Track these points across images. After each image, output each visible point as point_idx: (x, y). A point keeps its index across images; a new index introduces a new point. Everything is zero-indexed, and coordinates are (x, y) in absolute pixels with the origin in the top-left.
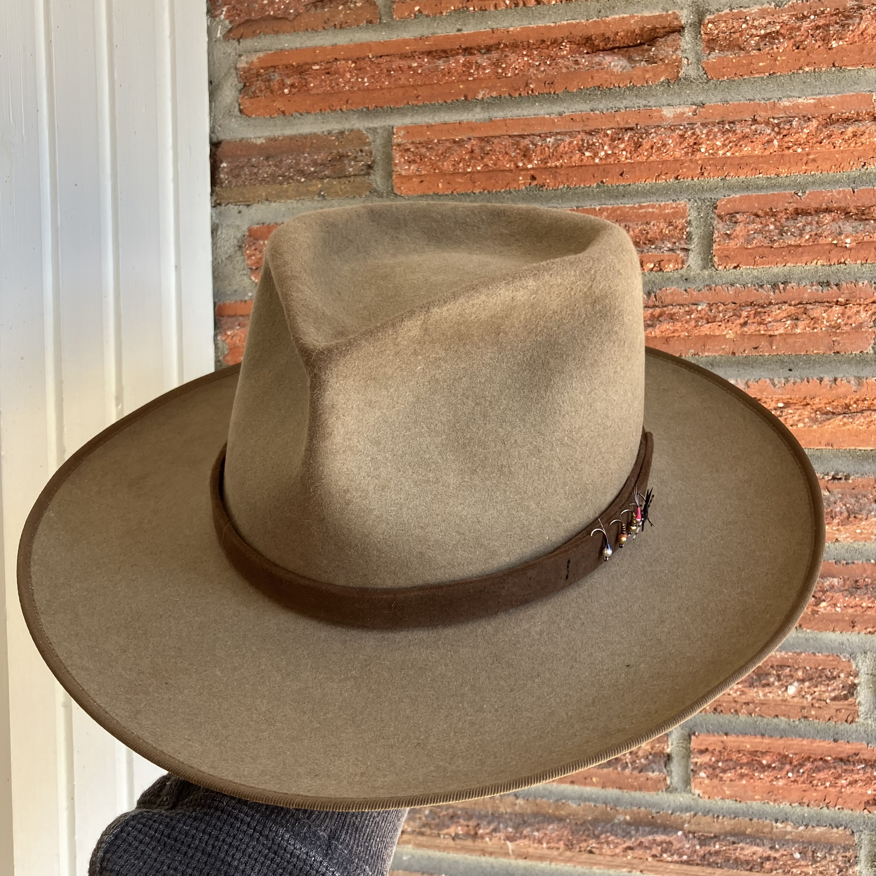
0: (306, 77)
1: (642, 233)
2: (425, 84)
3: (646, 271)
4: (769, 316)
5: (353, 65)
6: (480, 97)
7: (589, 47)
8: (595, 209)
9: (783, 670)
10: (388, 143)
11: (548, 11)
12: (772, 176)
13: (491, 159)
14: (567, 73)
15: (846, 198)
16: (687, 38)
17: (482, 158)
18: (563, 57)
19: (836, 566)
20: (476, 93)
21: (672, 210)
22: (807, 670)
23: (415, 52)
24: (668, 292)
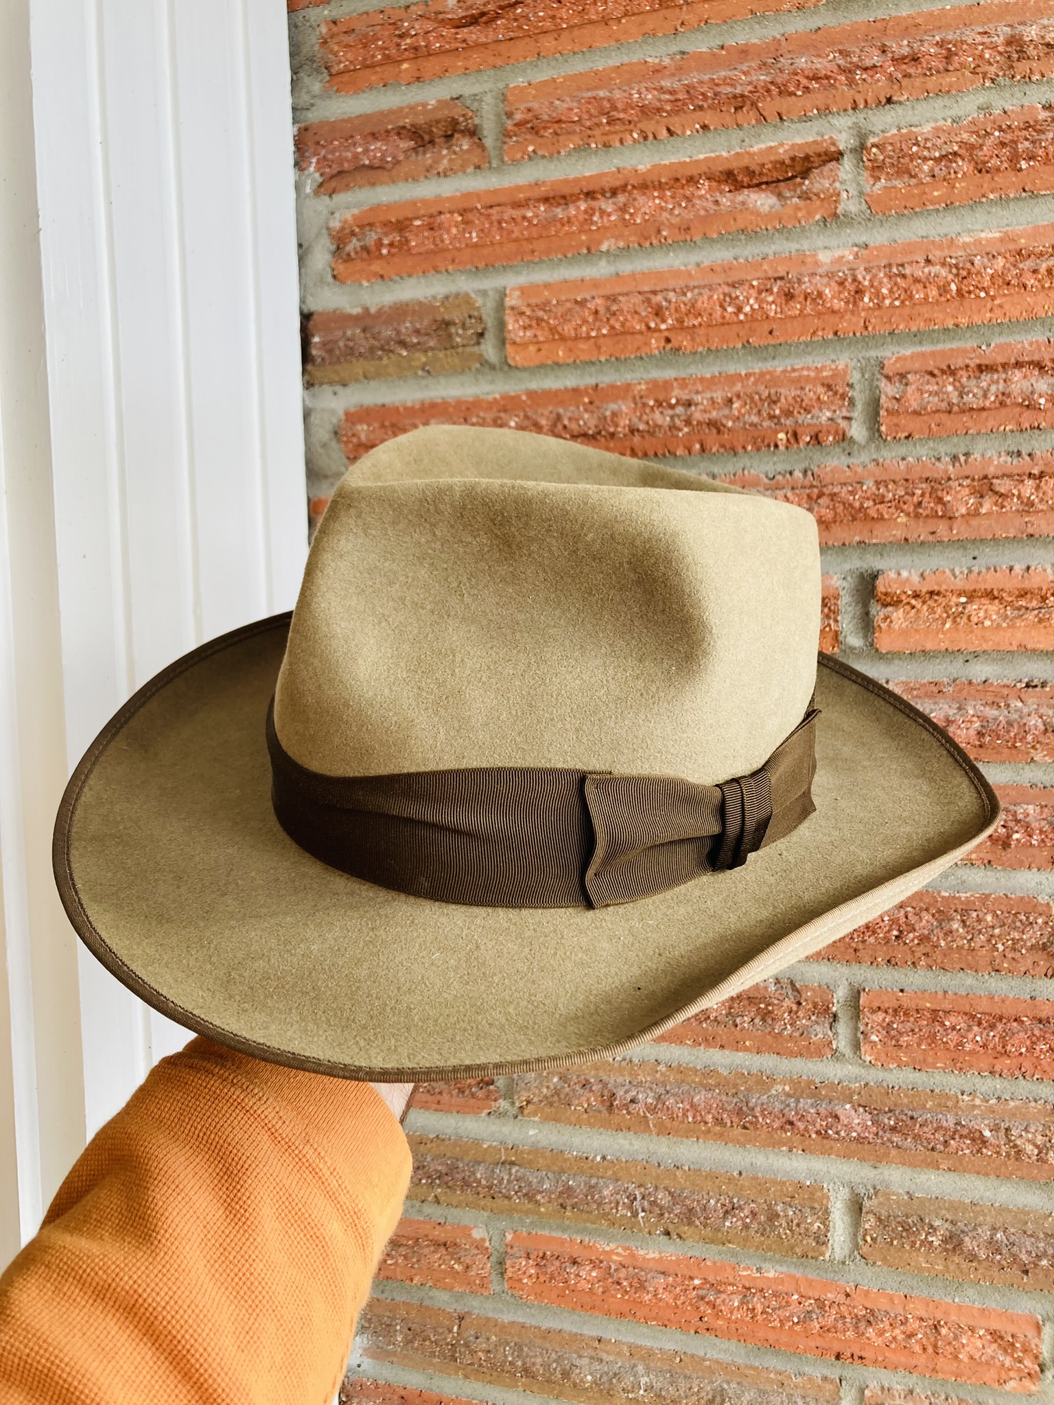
0: (407, 234)
1: (796, 401)
2: (541, 237)
3: (801, 445)
4: (948, 493)
5: (460, 219)
6: (604, 247)
7: (732, 184)
8: (740, 375)
9: (969, 915)
10: (500, 307)
11: (683, 143)
12: (951, 327)
13: (617, 320)
14: (706, 216)
15: (1040, 350)
16: (847, 167)
17: (608, 319)
18: (701, 197)
19: (1032, 791)
20: (600, 243)
21: (831, 373)
22: (997, 916)
23: (530, 199)
24: (828, 469)
